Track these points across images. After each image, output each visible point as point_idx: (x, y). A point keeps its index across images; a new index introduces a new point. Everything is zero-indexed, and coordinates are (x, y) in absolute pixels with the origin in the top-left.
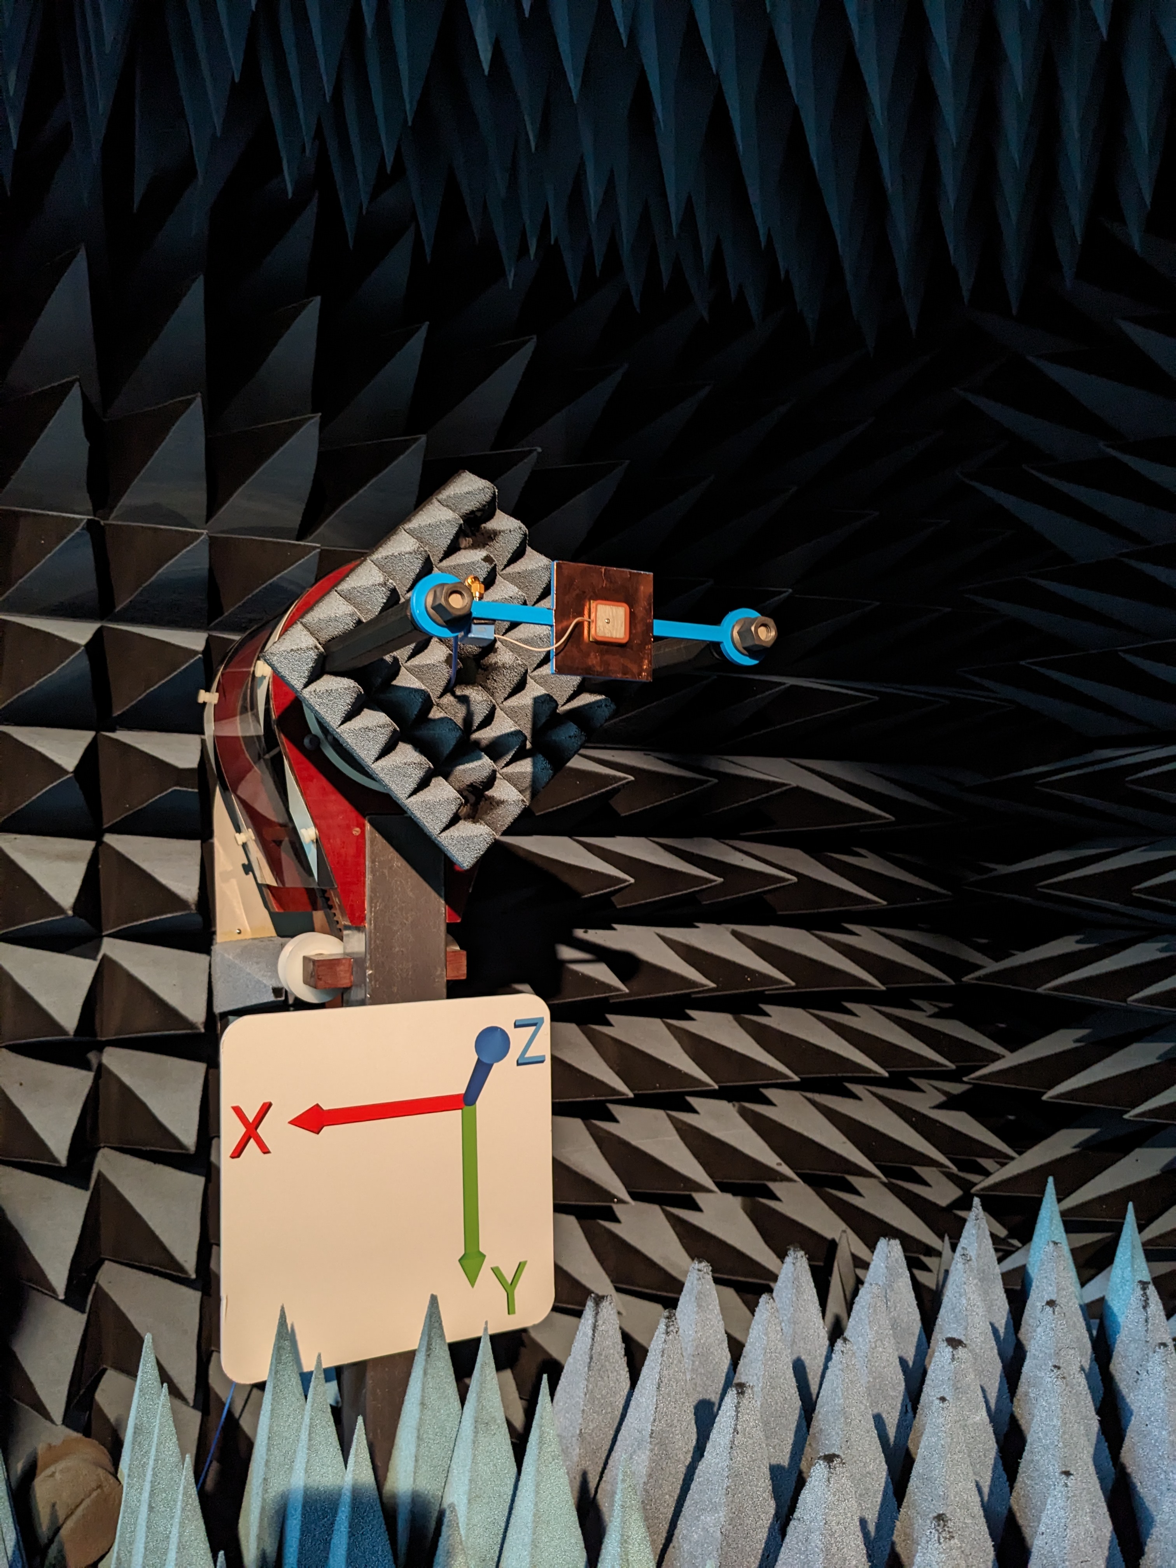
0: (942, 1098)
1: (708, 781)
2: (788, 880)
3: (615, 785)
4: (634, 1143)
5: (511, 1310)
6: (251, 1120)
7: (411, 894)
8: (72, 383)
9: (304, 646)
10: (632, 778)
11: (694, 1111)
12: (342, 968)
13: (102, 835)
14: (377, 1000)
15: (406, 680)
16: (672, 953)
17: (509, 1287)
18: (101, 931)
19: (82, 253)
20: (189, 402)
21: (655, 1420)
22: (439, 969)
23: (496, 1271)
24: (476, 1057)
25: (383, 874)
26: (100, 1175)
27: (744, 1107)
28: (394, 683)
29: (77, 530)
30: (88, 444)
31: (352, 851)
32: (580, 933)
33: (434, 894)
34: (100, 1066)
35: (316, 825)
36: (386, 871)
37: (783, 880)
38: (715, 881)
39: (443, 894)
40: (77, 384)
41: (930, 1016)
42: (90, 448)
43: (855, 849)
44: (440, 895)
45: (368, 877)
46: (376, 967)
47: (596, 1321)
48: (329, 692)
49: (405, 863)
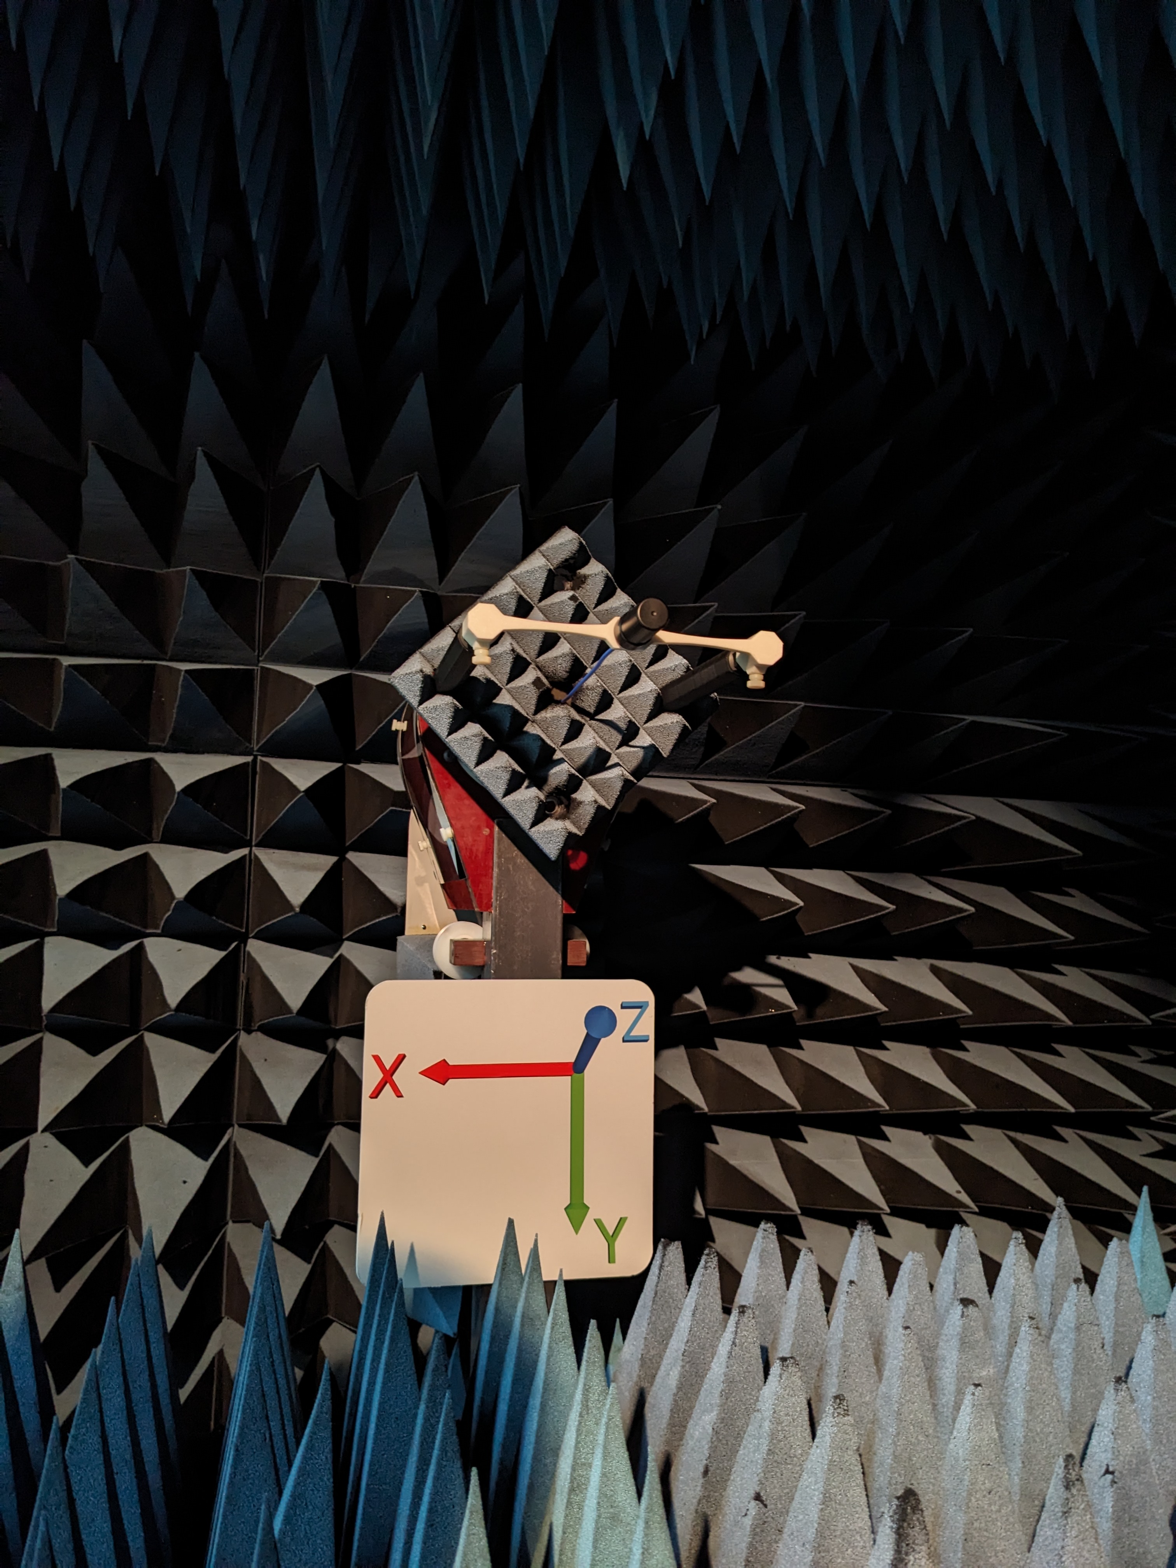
0: (1158, 1147)
1: (883, 812)
2: (966, 911)
3: (789, 814)
4: (816, 1161)
5: (611, 1259)
6: (388, 1067)
7: (532, 887)
8: (313, 470)
9: (414, 670)
10: (803, 807)
11: (886, 1138)
12: (475, 949)
13: (346, 852)
14: (498, 976)
15: (504, 699)
16: (858, 980)
17: (611, 1239)
18: (342, 935)
19: (325, 362)
20: (411, 479)
21: (687, 1342)
22: (555, 953)
23: (598, 1222)
24: (585, 1032)
25: (508, 869)
26: (330, 1145)
27: (939, 1139)
28: (494, 701)
29: (315, 590)
30: (334, 520)
31: (481, 847)
32: (773, 959)
33: (551, 889)
34: (334, 1050)
35: (452, 825)
36: (510, 866)
37: (961, 910)
38: (888, 908)
39: (560, 888)
40: (318, 470)
41: (1144, 1062)
42: (336, 523)
43: (1066, 889)
44: (557, 890)
45: (496, 870)
46: (500, 948)
47: (663, 1262)
48: (435, 708)
49: (527, 861)
